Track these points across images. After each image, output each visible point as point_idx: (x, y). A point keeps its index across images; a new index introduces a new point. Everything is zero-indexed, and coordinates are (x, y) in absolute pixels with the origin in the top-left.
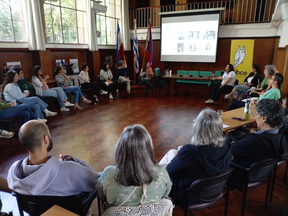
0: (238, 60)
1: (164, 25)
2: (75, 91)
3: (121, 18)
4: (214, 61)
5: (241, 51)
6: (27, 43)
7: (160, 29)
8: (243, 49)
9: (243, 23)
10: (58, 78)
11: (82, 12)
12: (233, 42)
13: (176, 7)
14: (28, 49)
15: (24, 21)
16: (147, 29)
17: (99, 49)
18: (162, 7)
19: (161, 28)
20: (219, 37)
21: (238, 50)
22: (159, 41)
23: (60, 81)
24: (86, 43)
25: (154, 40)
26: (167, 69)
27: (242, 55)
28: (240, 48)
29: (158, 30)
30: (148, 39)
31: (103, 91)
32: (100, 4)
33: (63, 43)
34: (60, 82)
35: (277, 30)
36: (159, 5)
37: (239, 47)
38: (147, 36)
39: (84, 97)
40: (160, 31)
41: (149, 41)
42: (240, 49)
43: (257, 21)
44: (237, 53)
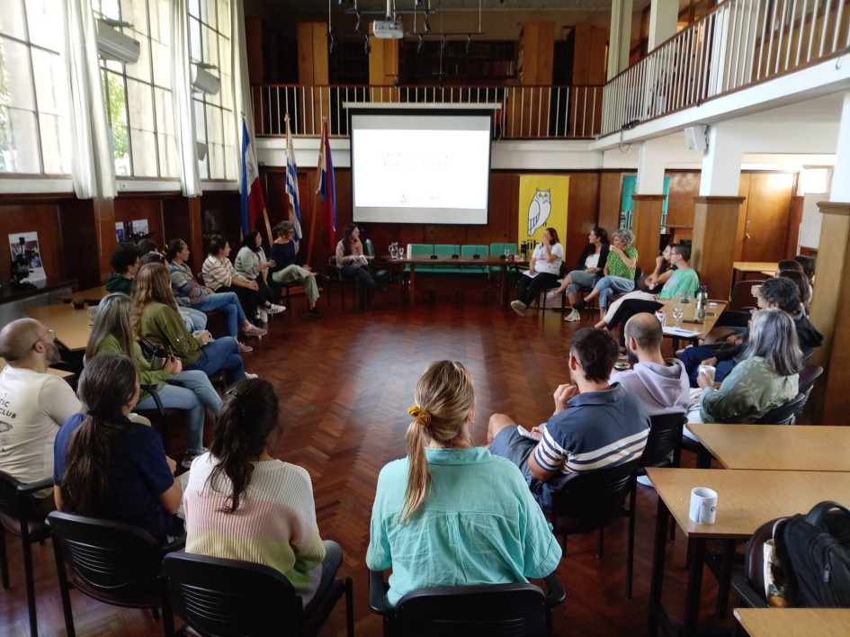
0: (537, 219)
1: (357, 133)
2: (226, 305)
3: (232, 108)
4: (484, 221)
5: (541, 200)
6: (70, 179)
7: (348, 141)
8: (546, 195)
9: (534, 138)
10: (176, 273)
11: (162, 90)
12: (524, 179)
13: (372, 90)
14: (73, 194)
15: (56, 116)
16: (320, 141)
17: (203, 192)
18: (334, 86)
19: (351, 138)
20: (493, 167)
21: (535, 198)
22: (347, 173)
23: (181, 281)
24: (173, 175)
25: (338, 169)
26: (395, 242)
27: (545, 209)
28: (538, 193)
29: (344, 144)
30: (324, 166)
31: (273, 305)
32: (207, 70)
33: (133, 175)
34: (181, 285)
35: (601, 156)
36: (326, 81)
37: (537, 190)
38: (320, 159)
39: (247, 321)
40: (349, 148)
41: (325, 170)
42: (540, 195)
43: (552, 137)
44: (534, 203)
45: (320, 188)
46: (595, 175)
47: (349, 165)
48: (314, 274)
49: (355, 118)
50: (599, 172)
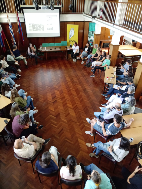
0: (71, 35)
5: (72, 31)
8: (73, 29)
27: (73, 32)
37: (71, 28)
43: (73, 13)
44: (71, 31)
45: (18, 30)
46: (83, 23)
47: (24, 22)
48: (25, 58)
49: (24, 10)
50: (84, 22)
